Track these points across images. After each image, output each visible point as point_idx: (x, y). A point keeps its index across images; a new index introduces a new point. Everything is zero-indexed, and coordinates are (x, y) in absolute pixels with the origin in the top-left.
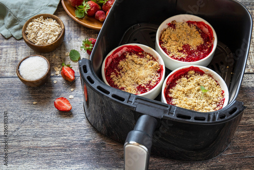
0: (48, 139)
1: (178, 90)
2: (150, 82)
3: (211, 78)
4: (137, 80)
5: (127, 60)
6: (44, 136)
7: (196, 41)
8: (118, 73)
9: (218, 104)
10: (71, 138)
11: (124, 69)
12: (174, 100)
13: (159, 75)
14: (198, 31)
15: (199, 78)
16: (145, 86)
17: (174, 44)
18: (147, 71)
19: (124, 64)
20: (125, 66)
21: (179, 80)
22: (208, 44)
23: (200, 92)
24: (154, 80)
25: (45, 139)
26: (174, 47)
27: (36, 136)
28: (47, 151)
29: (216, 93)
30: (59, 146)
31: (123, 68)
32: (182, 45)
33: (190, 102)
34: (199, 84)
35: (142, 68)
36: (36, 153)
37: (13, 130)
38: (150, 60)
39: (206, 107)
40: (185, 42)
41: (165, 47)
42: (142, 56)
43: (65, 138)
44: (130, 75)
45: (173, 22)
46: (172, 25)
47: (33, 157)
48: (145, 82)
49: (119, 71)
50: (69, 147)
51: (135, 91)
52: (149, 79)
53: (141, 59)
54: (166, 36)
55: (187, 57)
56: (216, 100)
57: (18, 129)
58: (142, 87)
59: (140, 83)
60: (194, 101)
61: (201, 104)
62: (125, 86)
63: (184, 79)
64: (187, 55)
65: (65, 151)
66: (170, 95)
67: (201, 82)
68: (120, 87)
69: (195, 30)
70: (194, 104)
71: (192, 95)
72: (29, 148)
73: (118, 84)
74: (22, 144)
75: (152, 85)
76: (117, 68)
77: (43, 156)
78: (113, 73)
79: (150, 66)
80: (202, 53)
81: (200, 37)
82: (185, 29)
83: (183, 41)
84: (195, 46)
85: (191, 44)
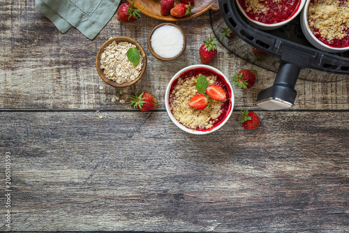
0: (124, 188)
6: (120, 185)
10: (148, 187)
25: (120, 188)
27: (112, 185)
28: (124, 201)
30: (136, 196)
36: (113, 203)
37: (87, 177)
43: (142, 187)
47: (111, 207)
50: (147, 197)
57: (91, 175)
65: (143, 201)
72: (106, 198)
74: (98, 192)
77: (121, 207)
80: (286, 8)
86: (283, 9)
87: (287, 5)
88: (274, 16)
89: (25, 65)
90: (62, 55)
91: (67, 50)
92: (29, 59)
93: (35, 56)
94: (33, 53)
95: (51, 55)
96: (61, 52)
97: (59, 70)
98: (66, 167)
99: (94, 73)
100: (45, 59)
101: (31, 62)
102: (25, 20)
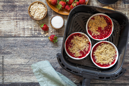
1: (97, 52)
2: (85, 49)
3: (111, 46)
4: (80, 48)
5: (74, 39)
7: (104, 25)
9: (114, 57)
11: (73, 43)
12: (96, 57)
14: (105, 19)
15: (106, 46)
16: (83, 51)
17: (94, 28)
18: (84, 43)
21: (97, 47)
22: (110, 26)
24: (87, 48)
26: (94, 29)
32: (98, 28)
33: (102, 57)
34: (106, 48)
35: (81, 42)
38: (84, 38)
39: (109, 59)
40: (99, 26)
41: (90, 30)
44: (77, 46)
45: (93, 17)
46: (93, 18)
48: (83, 49)
49: (71, 45)
51: (79, 54)
52: (85, 47)
53: (81, 38)
54: (90, 25)
56: (113, 55)
59: (81, 50)
60: (104, 57)
61: (107, 58)
62: (75, 52)
64: (100, 33)
66: (94, 55)
68: (73, 53)
69: (103, 19)
71: (103, 54)
73: (72, 52)
76: (70, 43)
79: (85, 41)
81: (106, 22)
82: (99, 19)
83: (98, 25)
84: (104, 28)
85: (102, 27)
86: (106, 32)
89: (4, 20)
90: (18, 16)
91: (20, 14)
92: (5, 17)
93: (8, 16)
94: (7, 15)
95: (14, 16)
96: (18, 15)
97: (17, 22)
98: (19, 58)
99: (30, 23)
100: (12, 18)
101: (6, 19)
102: (4, 3)
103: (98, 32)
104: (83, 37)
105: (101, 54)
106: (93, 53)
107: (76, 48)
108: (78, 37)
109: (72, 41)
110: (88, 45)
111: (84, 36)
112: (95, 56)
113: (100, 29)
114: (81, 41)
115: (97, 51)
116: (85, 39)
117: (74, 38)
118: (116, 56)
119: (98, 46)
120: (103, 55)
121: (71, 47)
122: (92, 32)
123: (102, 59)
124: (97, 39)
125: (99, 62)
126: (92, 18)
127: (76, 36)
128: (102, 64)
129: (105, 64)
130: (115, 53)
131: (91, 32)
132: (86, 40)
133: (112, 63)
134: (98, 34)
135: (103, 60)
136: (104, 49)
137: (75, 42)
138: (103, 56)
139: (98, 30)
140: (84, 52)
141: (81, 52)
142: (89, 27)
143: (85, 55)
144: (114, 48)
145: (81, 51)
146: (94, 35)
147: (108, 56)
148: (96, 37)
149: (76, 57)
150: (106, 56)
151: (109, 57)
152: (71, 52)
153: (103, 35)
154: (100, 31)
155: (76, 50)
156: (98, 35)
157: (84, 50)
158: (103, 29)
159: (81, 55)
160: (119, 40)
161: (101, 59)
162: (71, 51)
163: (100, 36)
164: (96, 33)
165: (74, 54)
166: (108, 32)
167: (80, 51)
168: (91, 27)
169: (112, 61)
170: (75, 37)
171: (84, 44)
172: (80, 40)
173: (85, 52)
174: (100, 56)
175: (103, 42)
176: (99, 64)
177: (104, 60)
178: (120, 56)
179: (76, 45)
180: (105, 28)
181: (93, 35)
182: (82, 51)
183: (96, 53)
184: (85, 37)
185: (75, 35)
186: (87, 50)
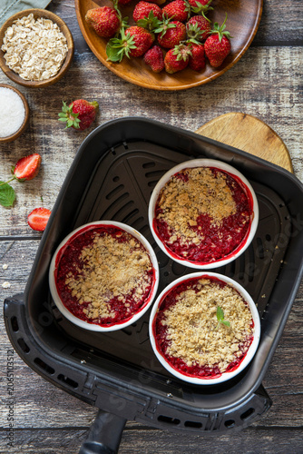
1: (179, 314)
2: (133, 291)
3: (236, 296)
4: (111, 287)
5: (95, 246)
7: (221, 209)
8: (80, 271)
9: (241, 344)
11: (89, 263)
12: (170, 330)
13: (149, 280)
14: (229, 185)
15: (216, 294)
16: (124, 301)
17: (182, 213)
18: (130, 269)
19: (90, 254)
20: (92, 258)
21: (182, 295)
22: (244, 218)
23: (215, 318)
24: (140, 291)
26: (182, 219)
29: (241, 323)
31: (87, 261)
32: (196, 216)
33: (195, 338)
34: (215, 303)
35: (121, 263)
38: (135, 248)
39: (220, 349)
40: (203, 210)
41: (165, 220)
42: (122, 240)
44: (100, 277)
45: (184, 170)
46: (183, 176)
48: (125, 293)
49: (81, 268)
51: (105, 310)
52: (131, 285)
53: (121, 245)
54: (167, 201)
55: (203, 242)
56: (239, 336)
58: (118, 302)
59: (116, 294)
60: (203, 336)
61: (214, 343)
62: (90, 300)
63: (191, 293)
64: (203, 238)
66: (163, 323)
67: (218, 300)
68: (81, 302)
69: (224, 185)
70: (202, 342)
71: (201, 322)
73: (79, 296)
75: (136, 300)
76: (78, 262)
78: (70, 274)
79: (135, 261)
80: (230, 238)
81: (231, 199)
82: (205, 182)
83: (199, 206)
84: (220, 219)
85: (213, 214)
86: (225, 238)
87: (232, 233)
88: (210, 249)
103: (194, 234)
104: (132, 242)
105: (193, 323)
106: (160, 316)
107: (96, 284)
108: (112, 240)
109: (86, 252)
110: (146, 281)
111: (137, 240)
112: (166, 327)
113: (203, 221)
114: (120, 258)
115: (180, 308)
116: (138, 252)
117: (95, 241)
118: (252, 339)
119: (186, 289)
120: (198, 329)
121: (77, 278)
122: (171, 231)
123: (195, 343)
124: (185, 259)
125: (181, 353)
126: (177, 175)
127: (102, 236)
128: (189, 364)
129: (201, 363)
130: (247, 328)
131: (166, 230)
132: (140, 258)
133: (232, 367)
134: (195, 241)
135: (196, 350)
136: (207, 305)
137: (97, 261)
138: (199, 333)
139: (195, 224)
140: (127, 305)
141: (115, 303)
142: (162, 207)
143: (130, 316)
144: (247, 308)
145: (116, 297)
146: (178, 241)
147: (217, 337)
148: (186, 250)
149: (90, 321)
150: (211, 334)
151: (220, 342)
152: (75, 297)
153: (214, 246)
154: (203, 230)
155: (96, 292)
156: (194, 246)
157: (129, 297)
158: (217, 222)
159: (113, 315)
160: (278, 278)
161: (189, 345)
162: (74, 293)
163: (201, 250)
164: (187, 234)
165: (86, 305)
166: (233, 240)
167: (112, 297)
168: (170, 210)
169: (230, 357)
170: (99, 241)
171: (133, 272)
172: (117, 253)
173: (131, 304)
174: (187, 331)
175: (206, 277)
176: (176, 362)
177: (199, 349)
178: (264, 345)
179: (99, 271)
180: (224, 219)
181: (171, 242)
182: (121, 298)
183: (173, 317)
184: (141, 245)
185: (102, 231)
186: (138, 297)
